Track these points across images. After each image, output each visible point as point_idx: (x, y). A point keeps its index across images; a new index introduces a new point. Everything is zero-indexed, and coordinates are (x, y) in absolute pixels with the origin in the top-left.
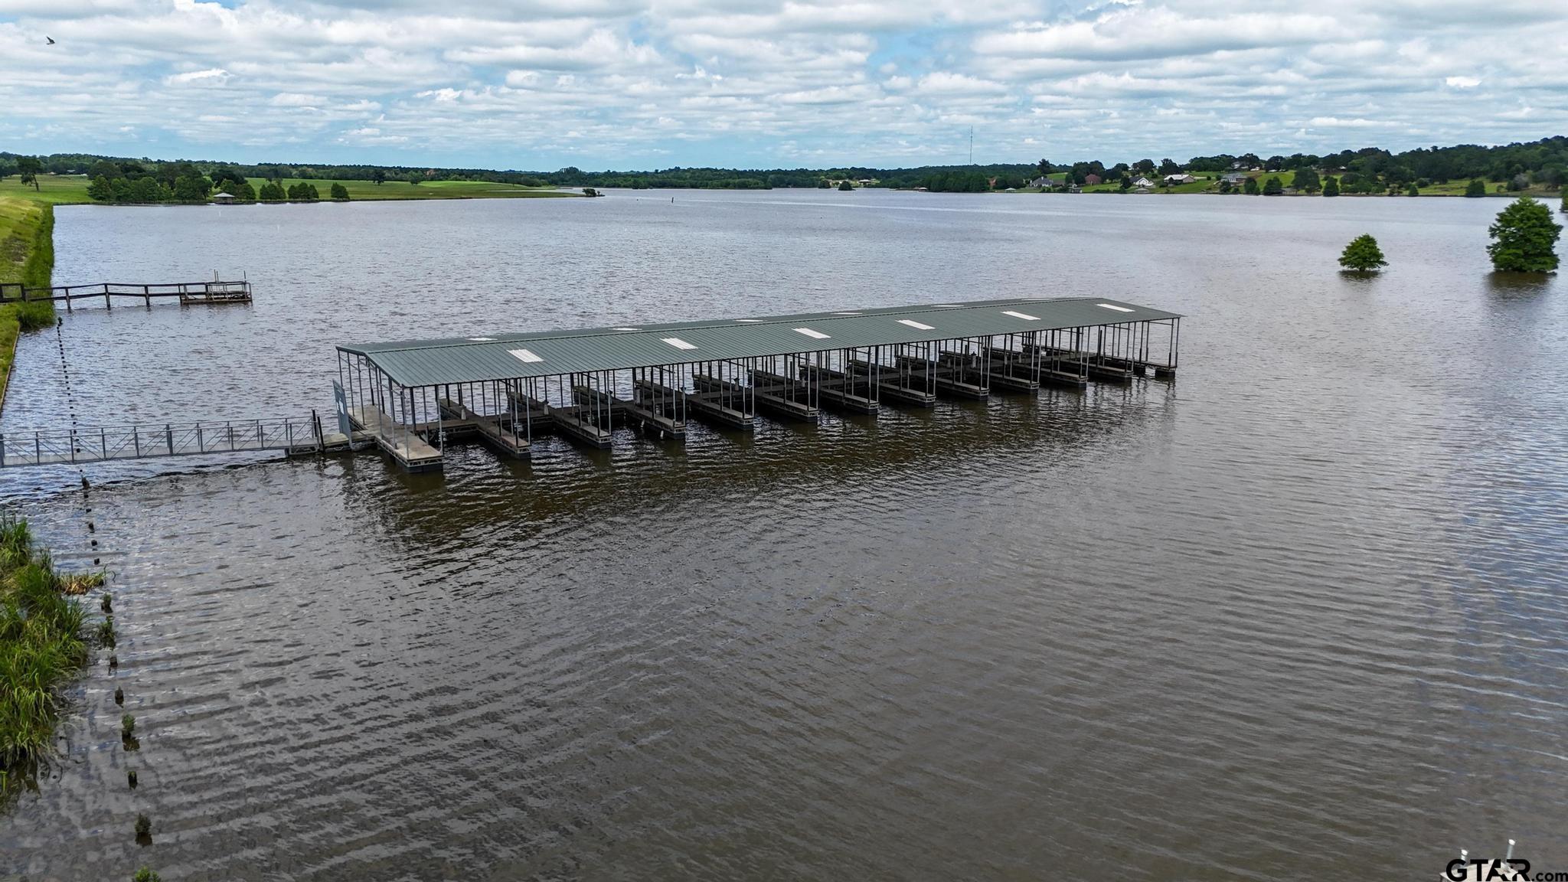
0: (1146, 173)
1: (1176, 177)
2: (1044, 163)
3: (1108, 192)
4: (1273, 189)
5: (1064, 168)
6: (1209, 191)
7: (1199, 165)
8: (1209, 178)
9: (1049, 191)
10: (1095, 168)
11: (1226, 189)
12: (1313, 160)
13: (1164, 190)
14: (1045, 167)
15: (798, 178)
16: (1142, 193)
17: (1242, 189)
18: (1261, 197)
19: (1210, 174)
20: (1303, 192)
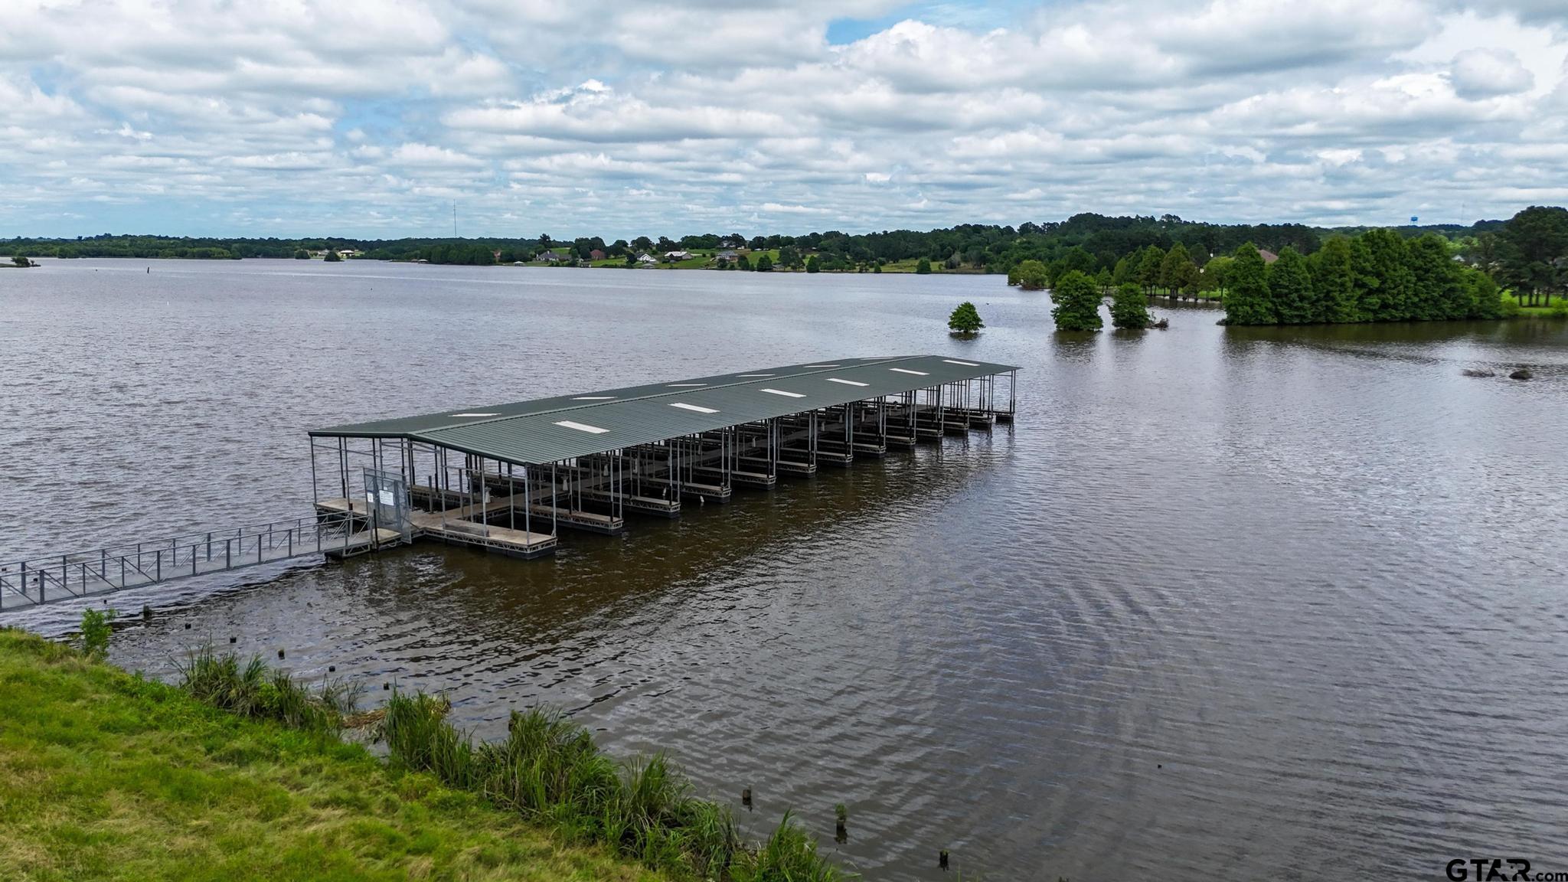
0: (645, 249)
1: (676, 254)
2: (545, 238)
3: (616, 267)
4: (765, 267)
5: (565, 244)
6: (707, 267)
7: (690, 243)
8: (704, 256)
9: (557, 265)
10: (597, 243)
11: (723, 265)
12: (789, 241)
13: (668, 265)
14: (545, 243)
15: (269, 248)
16: (648, 268)
17: (736, 265)
18: (756, 273)
19: (704, 251)
20: (789, 268)
